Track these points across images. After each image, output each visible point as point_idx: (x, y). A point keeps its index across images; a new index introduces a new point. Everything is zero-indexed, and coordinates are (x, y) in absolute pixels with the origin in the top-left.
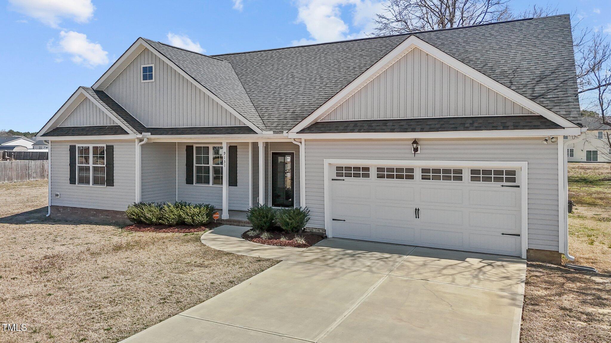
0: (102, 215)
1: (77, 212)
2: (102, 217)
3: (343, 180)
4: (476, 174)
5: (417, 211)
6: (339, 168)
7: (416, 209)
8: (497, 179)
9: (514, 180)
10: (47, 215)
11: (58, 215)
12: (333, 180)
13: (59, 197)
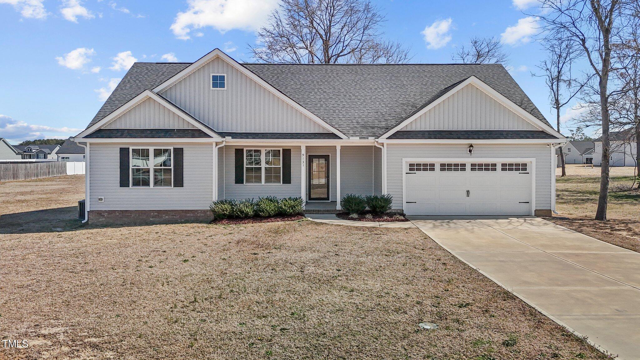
0: (166, 216)
1: (130, 214)
2: (167, 217)
3: (415, 173)
4: (505, 167)
5: (468, 192)
6: (411, 165)
7: (467, 191)
8: (517, 170)
9: (526, 169)
10: (83, 222)
11: (100, 220)
12: (406, 173)
13: (103, 201)
